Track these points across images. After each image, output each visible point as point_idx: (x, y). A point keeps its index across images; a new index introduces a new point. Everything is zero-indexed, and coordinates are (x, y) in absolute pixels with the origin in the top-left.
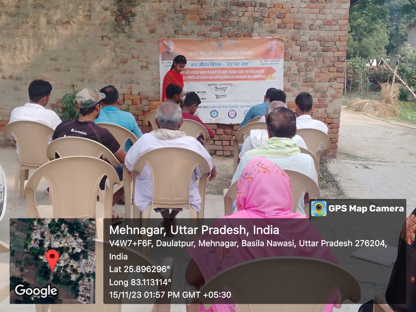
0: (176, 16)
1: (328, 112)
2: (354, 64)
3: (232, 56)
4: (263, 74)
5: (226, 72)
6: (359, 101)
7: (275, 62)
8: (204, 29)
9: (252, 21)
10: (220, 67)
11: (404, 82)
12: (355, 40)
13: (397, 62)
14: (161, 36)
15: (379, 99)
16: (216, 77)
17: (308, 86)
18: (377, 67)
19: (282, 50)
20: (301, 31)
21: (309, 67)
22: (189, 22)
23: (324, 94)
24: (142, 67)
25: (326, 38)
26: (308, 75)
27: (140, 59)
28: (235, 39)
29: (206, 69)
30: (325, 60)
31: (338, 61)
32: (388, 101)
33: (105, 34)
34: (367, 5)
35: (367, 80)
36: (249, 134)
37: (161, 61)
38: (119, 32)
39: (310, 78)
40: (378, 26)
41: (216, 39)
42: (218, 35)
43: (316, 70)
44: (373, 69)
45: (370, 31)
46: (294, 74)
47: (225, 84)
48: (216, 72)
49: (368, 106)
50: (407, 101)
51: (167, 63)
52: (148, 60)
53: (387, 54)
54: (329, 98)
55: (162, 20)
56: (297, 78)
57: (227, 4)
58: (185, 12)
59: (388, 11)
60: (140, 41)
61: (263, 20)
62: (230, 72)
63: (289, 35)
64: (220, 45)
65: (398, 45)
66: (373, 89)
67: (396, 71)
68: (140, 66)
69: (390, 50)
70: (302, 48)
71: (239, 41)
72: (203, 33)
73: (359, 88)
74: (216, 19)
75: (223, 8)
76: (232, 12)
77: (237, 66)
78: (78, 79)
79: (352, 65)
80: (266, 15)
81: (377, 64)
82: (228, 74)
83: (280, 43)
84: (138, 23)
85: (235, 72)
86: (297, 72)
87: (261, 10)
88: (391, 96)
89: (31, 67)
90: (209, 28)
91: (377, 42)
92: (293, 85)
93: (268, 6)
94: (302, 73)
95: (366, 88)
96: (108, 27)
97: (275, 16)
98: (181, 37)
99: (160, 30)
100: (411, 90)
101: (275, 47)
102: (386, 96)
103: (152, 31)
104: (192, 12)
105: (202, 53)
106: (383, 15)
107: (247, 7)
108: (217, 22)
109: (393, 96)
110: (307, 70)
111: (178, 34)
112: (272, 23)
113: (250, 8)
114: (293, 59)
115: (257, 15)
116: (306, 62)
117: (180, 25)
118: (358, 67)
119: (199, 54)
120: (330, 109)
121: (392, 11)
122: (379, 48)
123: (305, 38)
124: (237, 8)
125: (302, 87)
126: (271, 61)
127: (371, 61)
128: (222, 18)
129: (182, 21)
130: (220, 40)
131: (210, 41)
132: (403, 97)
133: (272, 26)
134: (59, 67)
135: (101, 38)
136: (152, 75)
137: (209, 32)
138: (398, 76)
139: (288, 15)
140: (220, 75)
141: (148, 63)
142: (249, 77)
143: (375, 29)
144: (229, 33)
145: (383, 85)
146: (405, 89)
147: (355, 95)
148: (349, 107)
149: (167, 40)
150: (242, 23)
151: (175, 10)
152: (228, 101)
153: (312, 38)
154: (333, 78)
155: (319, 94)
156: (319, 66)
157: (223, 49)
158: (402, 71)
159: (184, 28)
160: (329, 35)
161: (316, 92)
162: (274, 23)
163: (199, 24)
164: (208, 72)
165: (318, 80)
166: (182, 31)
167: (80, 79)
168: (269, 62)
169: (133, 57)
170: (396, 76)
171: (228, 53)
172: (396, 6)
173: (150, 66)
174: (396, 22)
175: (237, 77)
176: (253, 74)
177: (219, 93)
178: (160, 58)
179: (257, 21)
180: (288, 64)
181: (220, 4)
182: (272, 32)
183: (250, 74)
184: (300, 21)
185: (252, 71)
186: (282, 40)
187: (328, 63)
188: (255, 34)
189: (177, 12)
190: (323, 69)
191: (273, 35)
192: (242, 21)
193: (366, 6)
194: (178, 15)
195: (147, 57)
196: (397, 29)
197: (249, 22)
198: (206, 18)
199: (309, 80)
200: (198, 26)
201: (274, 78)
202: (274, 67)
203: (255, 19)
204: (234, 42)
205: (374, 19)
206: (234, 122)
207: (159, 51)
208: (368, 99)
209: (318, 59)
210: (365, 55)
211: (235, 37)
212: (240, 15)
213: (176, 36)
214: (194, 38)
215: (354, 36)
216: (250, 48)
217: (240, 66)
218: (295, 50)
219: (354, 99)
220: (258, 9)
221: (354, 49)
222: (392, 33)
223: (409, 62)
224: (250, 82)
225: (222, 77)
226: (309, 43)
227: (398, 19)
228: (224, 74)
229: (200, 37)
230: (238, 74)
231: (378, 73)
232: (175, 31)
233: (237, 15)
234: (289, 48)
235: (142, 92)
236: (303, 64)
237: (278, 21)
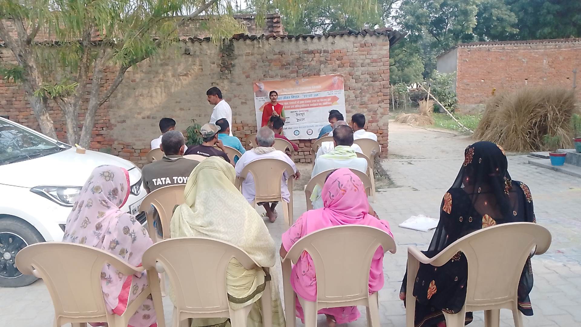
0: (263, 64)
1: (379, 125)
2: (399, 88)
3: (306, 90)
4: (330, 102)
5: (303, 102)
6: (404, 115)
7: (338, 92)
8: (284, 72)
9: (319, 64)
10: (298, 99)
11: (436, 98)
12: (399, 70)
13: (430, 85)
14: (254, 80)
15: (419, 113)
16: (296, 106)
17: (363, 108)
18: (417, 89)
19: (343, 82)
20: (355, 68)
21: (363, 94)
22: (274, 68)
23: (375, 112)
24: (242, 103)
25: (374, 72)
26: (362, 99)
27: (240, 97)
28: (308, 78)
29: (288, 101)
30: (374, 88)
31: (384, 88)
32: (425, 114)
33: (214, 81)
34: (406, 44)
35: (409, 99)
36: (321, 145)
37: (255, 98)
38: (224, 79)
39: (364, 102)
40: (414, 59)
41: (293, 78)
42: (295, 75)
43: (368, 95)
44: (414, 91)
45: (409, 63)
46: (353, 100)
47: (303, 111)
48: (295, 103)
49: (411, 118)
50: (440, 112)
51: (260, 99)
52: (245, 98)
53: (424, 79)
54: (379, 115)
55: (254, 68)
56: (355, 102)
57: (300, 53)
58: (270, 61)
59: (421, 47)
60: (239, 84)
61: (327, 62)
62: (306, 102)
63: (347, 72)
64: (297, 83)
65: (431, 71)
66: (414, 106)
67: (429, 91)
68: (240, 103)
69: (426, 75)
70: (357, 80)
71: (310, 79)
72: (284, 75)
73: (403, 106)
74: (293, 65)
75: (297, 56)
76: (304, 58)
77: (311, 97)
78: (197, 115)
79: (397, 89)
80: (329, 59)
81: (417, 86)
82: (304, 104)
83: (341, 78)
84: (237, 71)
85: (309, 101)
86: (354, 98)
87: (325, 55)
88: (427, 109)
89: (163, 109)
90: (288, 71)
91: (415, 71)
92: (352, 108)
93: (330, 52)
94: (358, 99)
95: (409, 106)
96: (215, 76)
97: (335, 59)
98: (269, 79)
99: (253, 75)
100: (441, 105)
101: (337, 81)
102: (424, 110)
103: (248, 77)
104: (275, 60)
105: (284, 89)
106: (417, 51)
107: (314, 54)
108: (294, 67)
109: (429, 110)
110: (362, 96)
111: (266, 77)
112: (334, 64)
113: (317, 55)
114: (351, 89)
115: (323, 59)
116: (360, 90)
117: (267, 70)
118: (401, 90)
119: (283, 91)
120: (381, 123)
121: (425, 47)
122: (417, 75)
123: (358, 73)
124: (308, 55)
125: (359, 109)
126: (335, 92)
127: (412, 85)
128: (297, 64)
129: (268, 68)
130: (296, 79)
131: (290, 80)
132: (436, 109)
133: (333, 66)
134: (182, 107)
135: (211, 84)
136: (250, 108)
137: (289, 74)
138: (431, 95)
139: (345, 57)
140: (299, 104)
141: (246, 100)
142: (320, 104)
143: (413, 61)
144: (303, 74)
145: (420, 102)
146: (438, 104)
147: (401, 111)
148: (397, 120)
149: (258, 82)
150: (312, 66)
151: (263, 60)
152: (306, 123)
153: (363, 73)
154: (381, 101)
155: (371, 113)
156: (370, 92)
157: (300, 85)
158: (434, 91)
159: (270, 72)
160: (376, 70)
161: (370, 111)
162: (335, 63)
163: (281, 69)
164: (290, 103)
165: (370, 103)
166: (269, 75)
167: (198, 115)
168: (334, 93)
169: (235, 96)
170: (430, 95)
171: (303, 88)
172: (428, 43)
173: (247, 102)
174: (429, 55)
175: (311, 105)
176: (322, 102)
177: (299, 117)
178: (255, 96)
179: (323, 63)
180: (347, 93)
181: (295, 53)
182: (335, 70)
183: (320, 102)
184: (354, 61)
185: (322, 100)
186: (342, 76)
187: (377, 90)
188: (322, 73)
189: (264, 61)
190: (374, 94)
191: (335, 73)
192: (311, 65)
193: (404, 45)
194: (265, 64)
195: (245, 96)
196: (430, 60)
197: (317, 64)
198: (285, 64)
199: (364, 103)
200: (280, 71)
201: (338, 104)
202: (337, 96)
203: (321, 62)
204: (307, 80)
205: (411, 54)
206: (311, 137)
207: (253, 90)
208: (410, 113)
209: (369, 88)
210: (407, 81)
211: (308, 77)
212: (310, 60)
213: (265, 78)
214: (278, 79)
215: (398, 67)
216: (319, 83)
217: (313, 97)
218: (352, 82)
219: (400, 114)
220: (323, 55)
221: (399, 77)
222: (426, 63)
223: (439, 84)
224: (321, 108)
225: (300, 106)
226: (362, 77)
227: (430, 52)
228: (302, 104)
229: (282, 78)
230: (312, 103)
231: (417, 93)
232: (264, 75)
233: (308, 60)
234: (348, 82)
235: (243, 121)
236: (358, 92)
237: (338, 62)
